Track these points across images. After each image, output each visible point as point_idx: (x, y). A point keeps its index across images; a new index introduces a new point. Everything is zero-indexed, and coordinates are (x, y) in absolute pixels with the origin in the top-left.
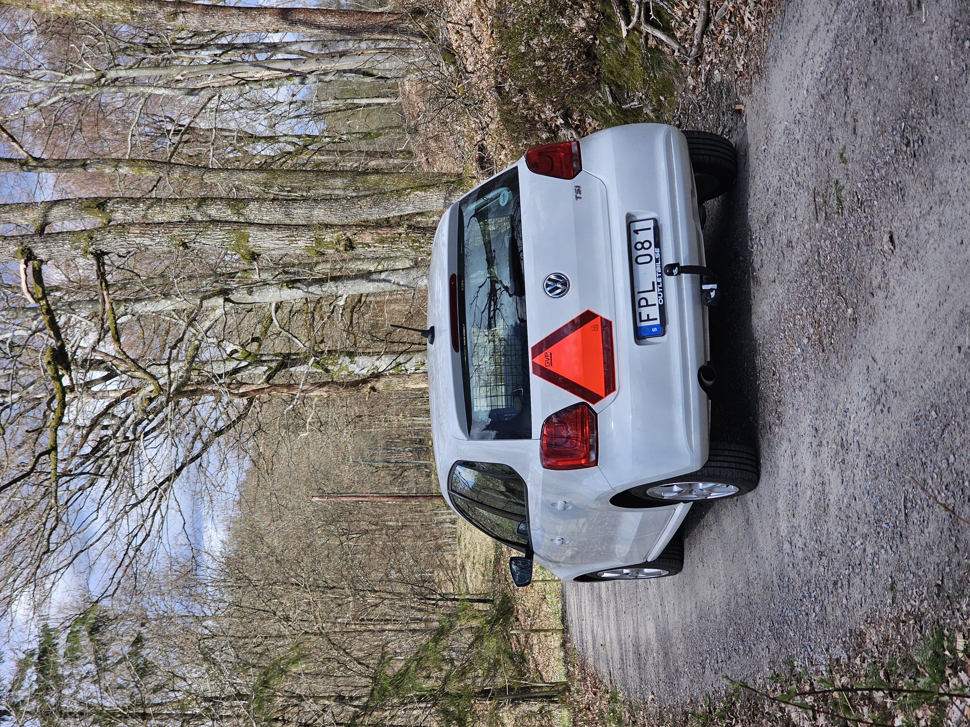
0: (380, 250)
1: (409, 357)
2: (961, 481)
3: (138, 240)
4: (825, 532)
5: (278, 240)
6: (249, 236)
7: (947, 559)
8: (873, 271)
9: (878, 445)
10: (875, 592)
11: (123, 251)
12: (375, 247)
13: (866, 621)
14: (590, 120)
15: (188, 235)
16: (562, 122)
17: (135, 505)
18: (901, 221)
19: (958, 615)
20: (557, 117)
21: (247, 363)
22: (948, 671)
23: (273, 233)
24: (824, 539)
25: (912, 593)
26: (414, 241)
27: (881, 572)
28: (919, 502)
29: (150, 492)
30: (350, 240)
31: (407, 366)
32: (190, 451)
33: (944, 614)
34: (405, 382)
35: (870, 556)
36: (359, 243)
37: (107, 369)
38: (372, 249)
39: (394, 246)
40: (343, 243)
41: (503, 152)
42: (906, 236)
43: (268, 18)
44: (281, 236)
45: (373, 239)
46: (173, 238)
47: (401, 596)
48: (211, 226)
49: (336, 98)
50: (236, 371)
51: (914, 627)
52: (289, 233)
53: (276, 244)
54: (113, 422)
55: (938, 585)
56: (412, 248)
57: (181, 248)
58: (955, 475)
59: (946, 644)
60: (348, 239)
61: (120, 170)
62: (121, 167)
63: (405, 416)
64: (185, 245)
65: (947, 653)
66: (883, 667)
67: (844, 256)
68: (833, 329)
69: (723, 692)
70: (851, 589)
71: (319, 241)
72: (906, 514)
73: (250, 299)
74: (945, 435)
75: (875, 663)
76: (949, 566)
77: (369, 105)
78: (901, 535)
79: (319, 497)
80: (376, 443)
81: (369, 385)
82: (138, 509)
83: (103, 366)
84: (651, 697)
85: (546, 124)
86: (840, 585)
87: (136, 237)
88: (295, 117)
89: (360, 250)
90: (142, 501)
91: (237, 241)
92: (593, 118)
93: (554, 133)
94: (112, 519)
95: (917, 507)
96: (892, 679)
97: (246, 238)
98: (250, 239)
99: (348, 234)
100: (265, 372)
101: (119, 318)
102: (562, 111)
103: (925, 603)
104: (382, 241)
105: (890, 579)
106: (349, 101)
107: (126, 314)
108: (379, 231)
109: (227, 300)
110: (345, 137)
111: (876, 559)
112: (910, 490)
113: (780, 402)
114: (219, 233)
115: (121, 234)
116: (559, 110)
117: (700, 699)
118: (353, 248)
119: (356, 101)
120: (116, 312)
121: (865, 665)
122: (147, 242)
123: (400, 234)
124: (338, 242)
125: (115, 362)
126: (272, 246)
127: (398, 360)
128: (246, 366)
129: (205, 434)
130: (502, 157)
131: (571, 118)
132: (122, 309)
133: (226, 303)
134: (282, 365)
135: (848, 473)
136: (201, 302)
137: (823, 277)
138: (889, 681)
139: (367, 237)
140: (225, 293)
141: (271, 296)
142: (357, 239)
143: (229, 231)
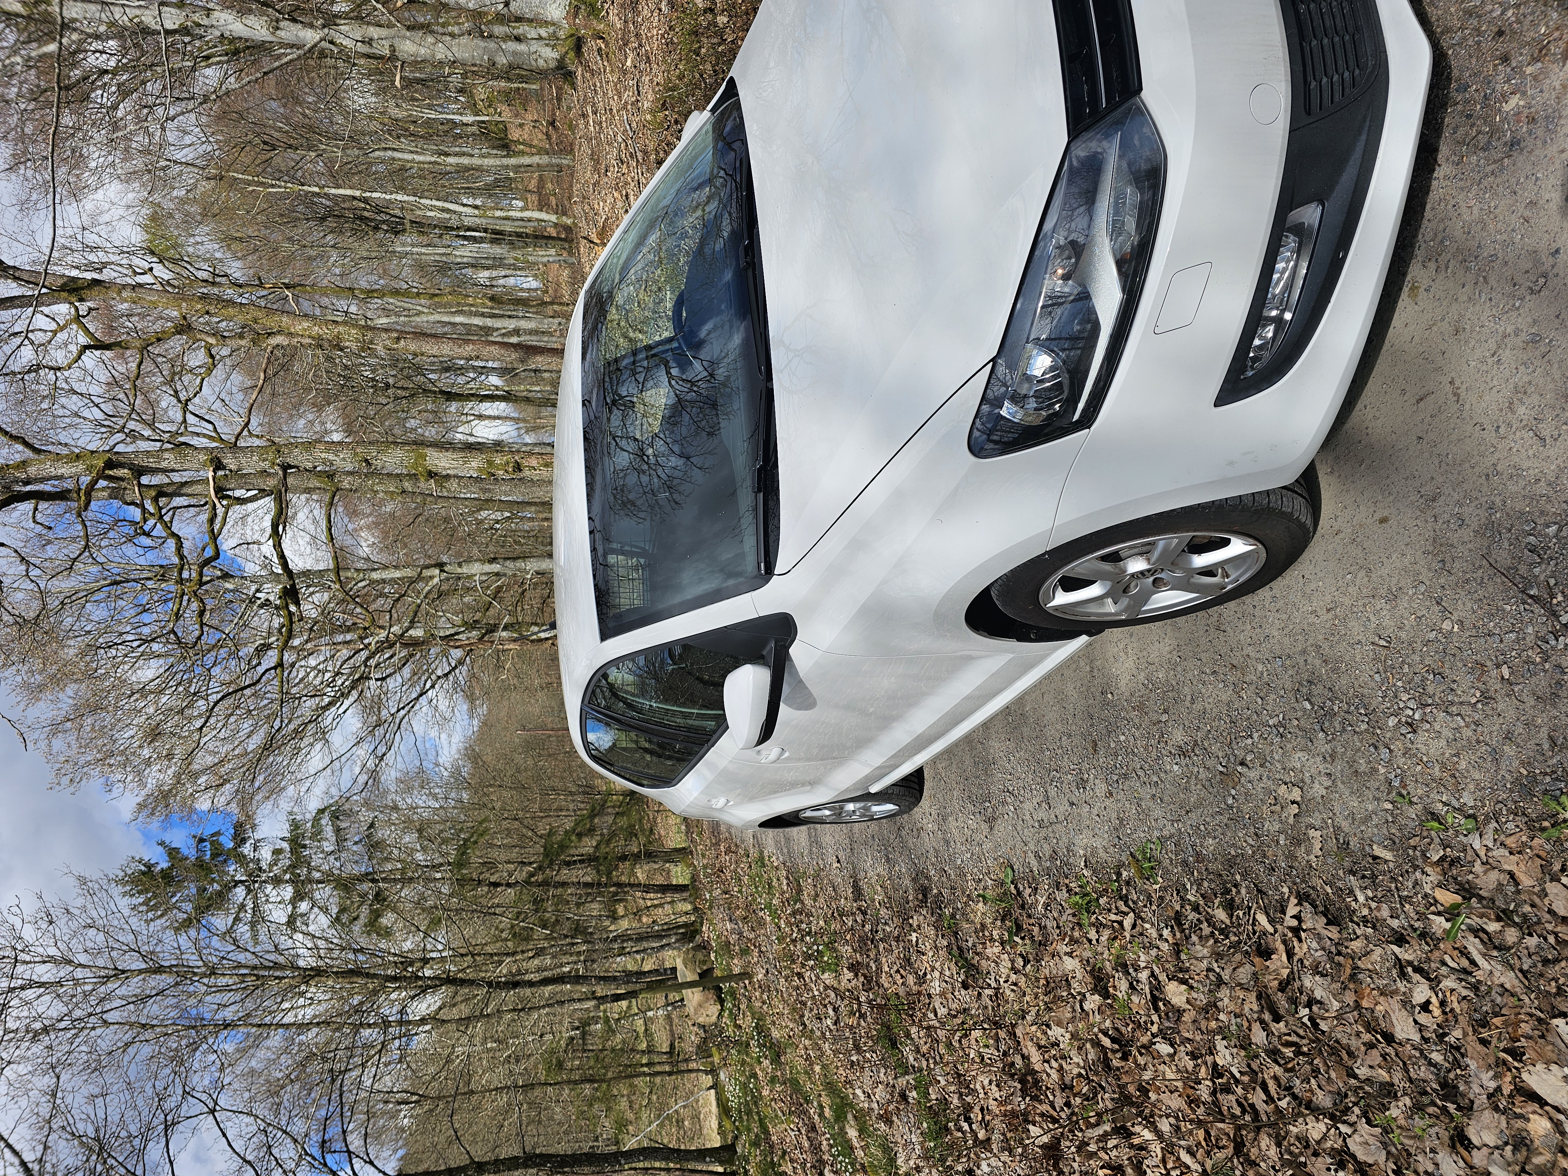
3: (323, 455)
5: (453, 460)
15: (370, 452)
23: (449, 454)
40: (511, 465)
43: (471, 347)
44: (455, 457)
46: (356, 454)
47: (572, 794)
52: (463, 455)
60: (517, 462)
64: (366, 461)
71: (490, 463)
73: (459, 570)
81: (550, 642)
89: (526, 473)
91: (415, 460)
100: (477, 636)
118: (520, 470)
122: (331, 457)
126: (447, 466)
133: (441, 573)
136: (422, 570)
139: (534, 462)
140: (441, 566)
141: (476, 569)
142: (525, 462)
143: (408, 451)
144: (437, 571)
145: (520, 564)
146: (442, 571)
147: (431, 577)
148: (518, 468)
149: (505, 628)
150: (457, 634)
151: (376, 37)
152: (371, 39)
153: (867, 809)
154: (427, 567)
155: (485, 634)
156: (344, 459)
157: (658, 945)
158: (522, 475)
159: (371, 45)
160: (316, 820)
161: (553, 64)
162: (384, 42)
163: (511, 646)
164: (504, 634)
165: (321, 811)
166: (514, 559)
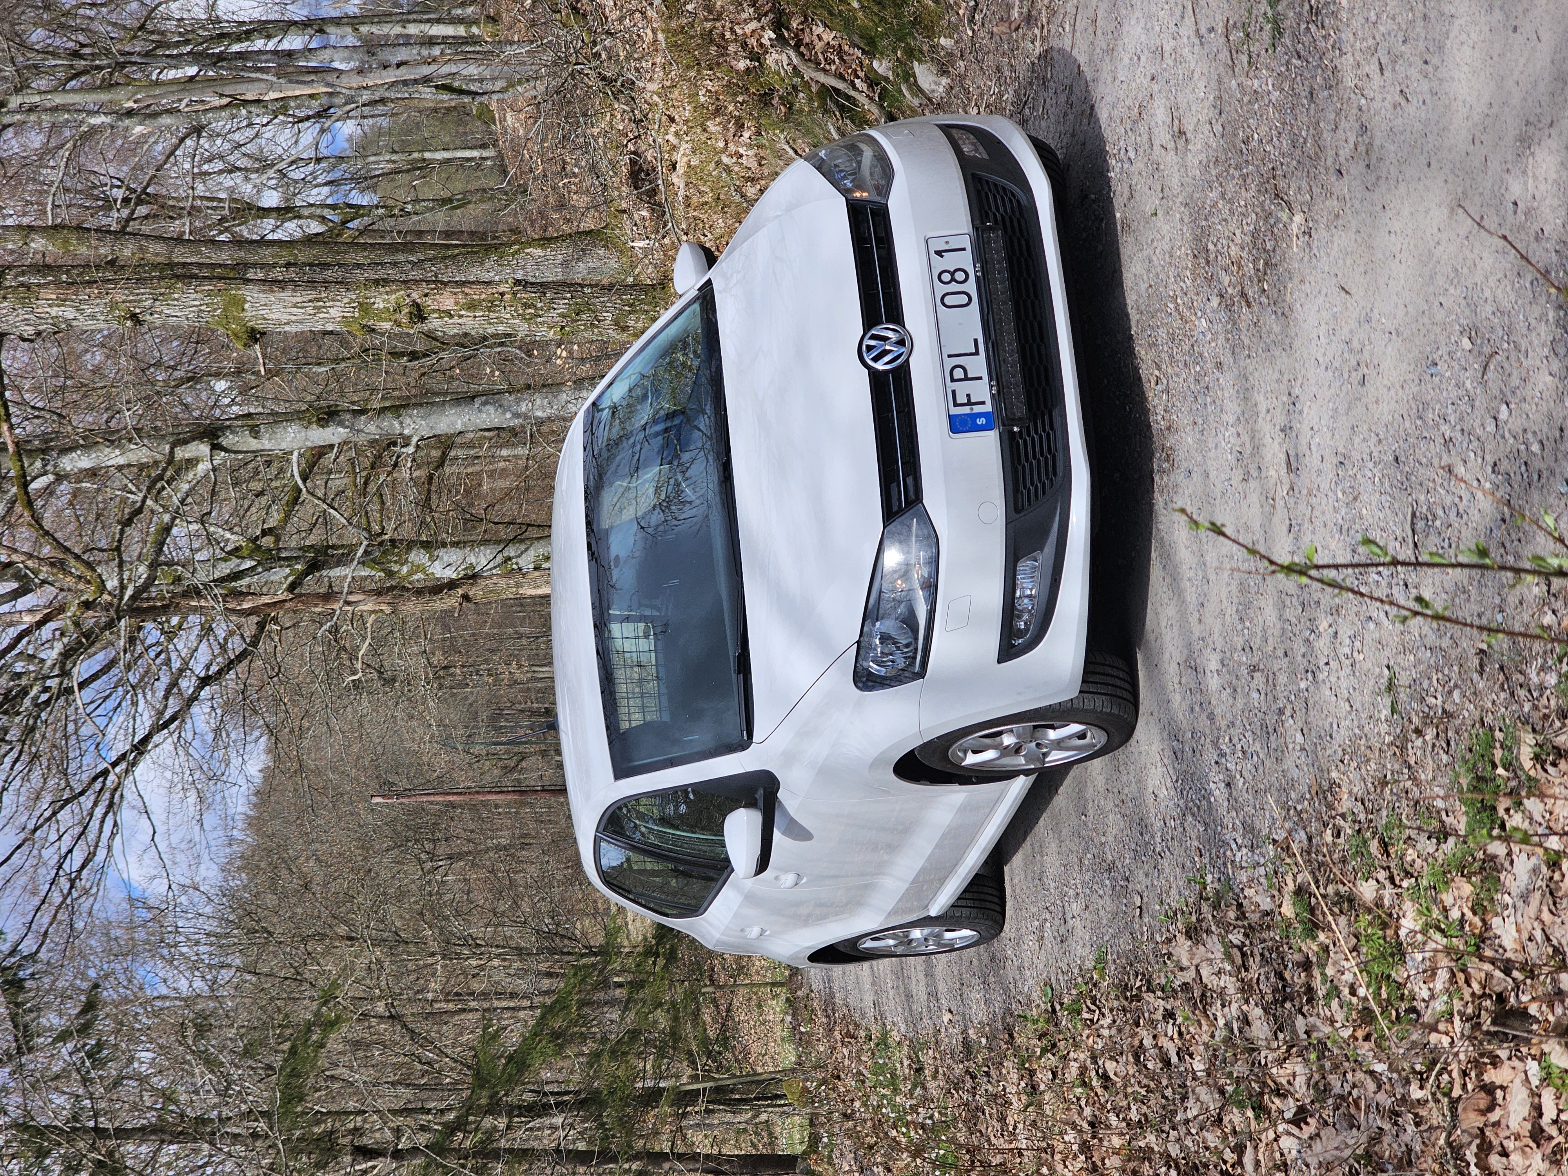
0: (469, 321)
1: (523, 547)
2: (1523, 447)
3: (54, 311)
4: (1259, 630)
5: (295, 306)
6: (245, 301)
7: (1497, 601)
8: (1340, 132)
9: (1357, 440)
10: (1357, 705)
11: (29, 331)
12: (461, 316)
13: (1342, 761)
14: (820, 29)
15: (140, 301)
16: (773, 36)
17: (67, 802)
18: (1394, 19)
19: (1522, 693)
20: (763, 28)
21: (254, 563)
22: (1503, 804)
23: (286, 295)
24: (1258, 641)
25: (1431, 685)
26: (526, 306)
27: (1368, 665)
28: (1440, 512)
29: (95, 779)
30: (418, 305)
31: (522, 562)
32: (161, 713)
33: (1494, 702)
34: (518, 585)
35: (1348, 641)
36: (434, 311)
37: (18, 576)
38: (456, 320)
39: (492, 315)
40: (406, 310)
41: (673, 130)
42: (1404, 42)
44: (299, 299)
45: (457, 303)
46: (114, 305)
48: (180, 285)
49: (394, 152)
50: (237, 576)
51: (1434, 745)
52: (313, 295)
53: (291, 314)
54: (32, 668)
55: (1482, 651)
56: (523, 317)
57: (129, 323)
58: (1511, 441)
59: (1498, 754)
60: (416, 304)
61: (32, 245)
62: (33, 240)
63: (520, 666)
64: (134, 317)
65: (1500, 771)
66: (1374, 833)
67: (1284, 123)
68: (1266, 264)
69: (1076, 971)
70: (1311, 713)
71: (365, 308)
72: (1416, 545)
73: (254, 444)
74: (1490, 375)
75: (1359, 831)
76: (1502, 611)
77: (449, 161)
78: (1406, 585)
79: (383, 796)
80: (475, 717)
81: (460, 591)
82: (74, 806)
83: (10, 571)
84: (947, 1017)
85: (744, 45)
86: (1288, 713)
87: (50, 306)
88: (326, 184)
89: (435, 323)
90: (82, 793)
91: (224, 310)
92: (825, 25)
93: (758, 60)
94: (31, 826)
95: (1438, 523)
96: (1392, 851)
97: (239, 303)
98: (247, 306)
99: (415, 295)
100: (286, 578)
101: (34, 479)
102: (771, 16)
103: (1456, 694)
104: (472, 306)
105: (1386, 671)
106: (415, 155)
107: (45, 473)
108: (467, 290)
109: (216, 447)
110: (409, 208)
111: (1358, 644)
112: (1422, 498)
113: (1169, 428)
114: (193, 296)
115: (24, 302)
116: (766, 15)
117: (1034, 996)
118: (423, 319)
119: (427, 155)
120: (29, 470)
121: (1341, 840)
122: (70, 313)
123: (502, 294)
124: (398, 309)
125: (30, 563)
126: (285, 318)
127: (506, 553)
128: (253, 568)
129: (187, 685)
130: (671, 137)
131: (788, 29)
132: (38, 464)
133: (215, 452)
134: (314, 567)
135: (1302, 507)
136: (172, 449)
137: (1244, 178)
138: (1388, 855)
139: (447, 301)
141: (291, 438)
142: (430, 303)
143: (209, 293)
144: (204, 449)
147: (191, 463)
148: (418, 314)
153: (939, 936)
156: (93, 317)
158: (426, 327)
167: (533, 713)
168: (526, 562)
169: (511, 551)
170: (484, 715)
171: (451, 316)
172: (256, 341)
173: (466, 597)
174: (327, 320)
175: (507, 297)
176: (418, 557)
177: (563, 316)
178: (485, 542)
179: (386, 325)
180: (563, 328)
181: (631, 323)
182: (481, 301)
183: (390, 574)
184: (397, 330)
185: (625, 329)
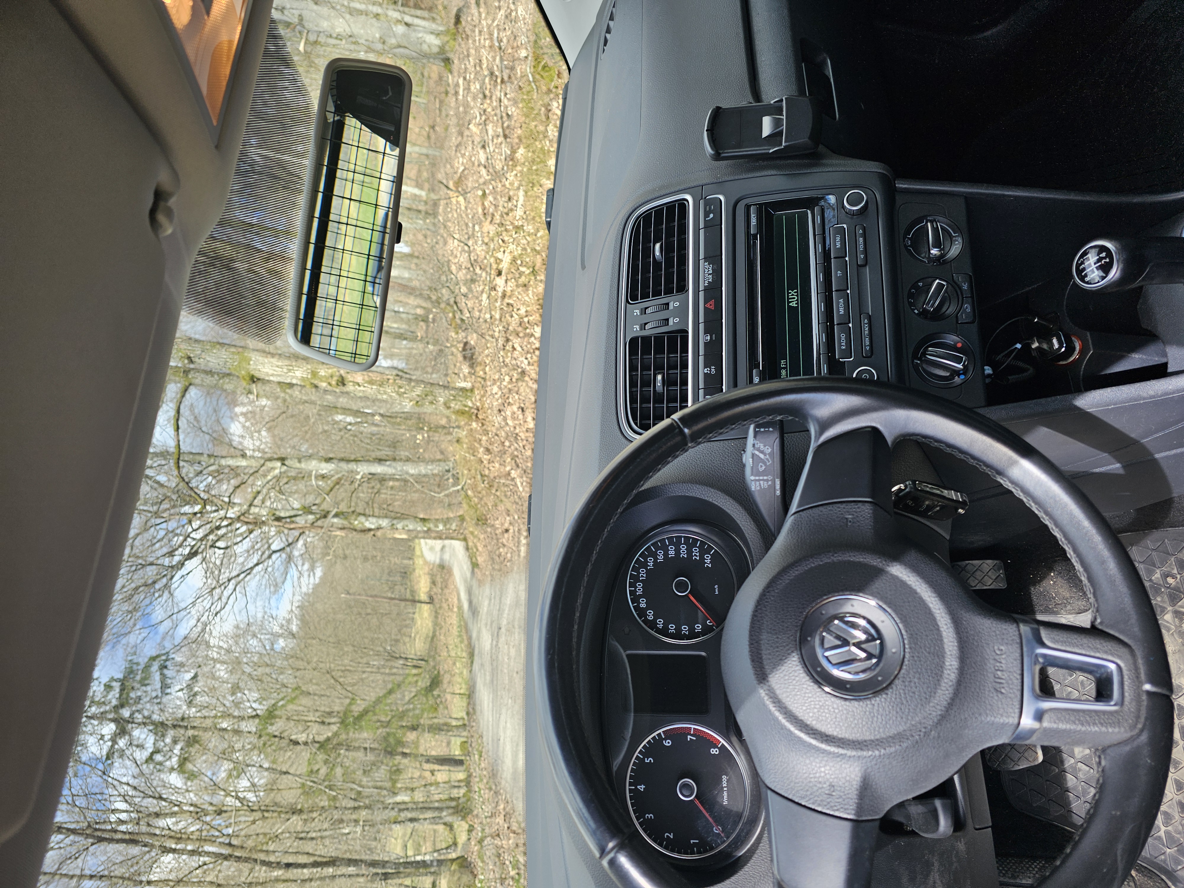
0: (369, 390)
5: (278, 366)
6: (251, 360)
12: (365, 387)
15: (195, 350)
23: (274, 361)
26: (400, 387)
30: (343, 377)
36: (351, 381)
38: (362, 388)
39: (381, 389)
40: (335, 378)
44: (280, 364)
45: (364, 380)
48: (217, 346)
52: (287, 362)
53: (275, 371)
56: (398, 393)
57: (186, 361)
60: (341, 376)
64: (189, 358)
71: (314, 374)
80: (383, 570)
81: (373, 533)
89: (350, 387)
91: (239, 363)
97: (248, 361)
98: (251, 363)
99: (342, 372)
104: (371, 382)
114: (224, 353)
118: (344, 384)
123: (388, 379)
126: (271, 372)
134: (323, 517)
136: (265, 462)
140: (282, 460)
141: (314, 466)
142: (349, 377)
143: (233, 353)
144: (279, 464)
145: (352, 466)
146: (283, 464)
147: (273, 468)
148: (342, 382)
149: (336, 515)
150: (295, 516)
151: (288, 6)
152: (284, 8)
154: (270, 460)
155: (318, 520)
157: (431, 816)
158: (345, 389)
159: (283, 12)
160: (148, 667)
161: (435, 50)
162: (294, 11)
163: (338, 533)
164: (335, 520)
165: (153, 659)
166: (348, 461)
167: (401, 572)
168: (399, 526)
169: (395, 522)
170: (386, 571)
171: (359, 386)
172: (254, 382)
173: (374, 535)
174: (293, 377)
175: (391, 381)
176: (362, 519)
177: (418, 396)
178: (386, 517)
179: (324, 385)
180: (417, 402)
181: (452, 405)
182: (376, 381)
183: (350, 523)
184: (329, 388)
185: (449, 408)
